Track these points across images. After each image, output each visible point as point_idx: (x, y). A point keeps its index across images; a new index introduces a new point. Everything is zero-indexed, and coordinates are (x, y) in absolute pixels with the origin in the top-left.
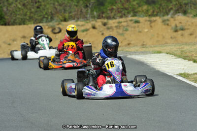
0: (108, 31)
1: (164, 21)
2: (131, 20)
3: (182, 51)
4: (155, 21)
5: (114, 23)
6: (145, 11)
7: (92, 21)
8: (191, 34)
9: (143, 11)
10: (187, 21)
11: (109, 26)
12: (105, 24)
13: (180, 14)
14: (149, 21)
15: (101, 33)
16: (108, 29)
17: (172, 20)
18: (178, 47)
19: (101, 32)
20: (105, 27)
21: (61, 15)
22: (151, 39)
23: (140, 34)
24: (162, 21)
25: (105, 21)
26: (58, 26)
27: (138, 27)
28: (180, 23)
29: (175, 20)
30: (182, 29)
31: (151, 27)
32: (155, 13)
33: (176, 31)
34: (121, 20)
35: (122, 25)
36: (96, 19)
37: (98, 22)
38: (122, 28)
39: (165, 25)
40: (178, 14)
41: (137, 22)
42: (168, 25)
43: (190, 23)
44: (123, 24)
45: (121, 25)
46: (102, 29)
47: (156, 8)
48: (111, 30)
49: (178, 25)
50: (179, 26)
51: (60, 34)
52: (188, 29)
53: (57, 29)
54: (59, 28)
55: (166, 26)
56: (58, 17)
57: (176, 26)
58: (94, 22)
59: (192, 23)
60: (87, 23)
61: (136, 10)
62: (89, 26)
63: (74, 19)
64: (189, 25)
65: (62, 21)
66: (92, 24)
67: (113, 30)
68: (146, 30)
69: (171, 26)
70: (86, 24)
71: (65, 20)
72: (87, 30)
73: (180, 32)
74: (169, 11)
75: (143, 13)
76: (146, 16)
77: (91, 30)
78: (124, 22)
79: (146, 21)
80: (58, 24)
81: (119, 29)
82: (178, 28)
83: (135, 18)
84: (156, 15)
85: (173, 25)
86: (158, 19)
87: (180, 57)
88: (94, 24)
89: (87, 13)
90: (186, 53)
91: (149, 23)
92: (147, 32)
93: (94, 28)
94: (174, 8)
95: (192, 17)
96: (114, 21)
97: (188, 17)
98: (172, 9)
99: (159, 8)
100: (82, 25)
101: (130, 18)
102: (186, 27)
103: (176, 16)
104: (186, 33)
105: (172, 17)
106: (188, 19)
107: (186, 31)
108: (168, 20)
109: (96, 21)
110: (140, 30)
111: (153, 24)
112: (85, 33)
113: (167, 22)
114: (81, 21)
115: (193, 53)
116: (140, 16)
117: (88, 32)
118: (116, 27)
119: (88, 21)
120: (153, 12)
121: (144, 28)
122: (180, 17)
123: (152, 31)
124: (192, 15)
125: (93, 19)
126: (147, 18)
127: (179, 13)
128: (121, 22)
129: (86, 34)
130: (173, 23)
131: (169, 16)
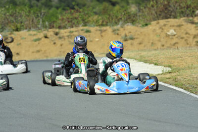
0: (60, 40)
1: (114, 31)
2: (82, 30)
3: (141, 56)
4: (105, 31)
5: (65, 32)
6: (95, 21)
7: (44, 30)
8: (140, 44)
9: (94, 21)
10: (136, 31)
11: (61, 35)
12: (57, 34)
13: (129, 24)
14: (100, 30)
15: (52, 43)
16: (60, 38)
17: (122, 29)
18: (135, 53)
19: (53, 41)
20: (57, 37)
21: (13, 25)
22: (102, 48)
23: (91, 43)
24: (112, 31)
25: (57, 30)
26: (10, 36)
27: (89, 36)
28: (130, 32)
29: (124, 30)
30: (132, 39)
31: (102, 36)
32: (104, 23)
33: (126, 40)
34: (72, 29)
35: (74, 35)
36: (47, 29)
37: (50, 32)
38: (73, 37)
39: (115, 34)
40: (128, 24)
41: (88, 31)
42: (118, 34)
43: (139, 33)
44: (74, 33)
45: (72, 34)
46: (53, 39)
47: (106, 18)
48: (63, 39)
49: (127, 35)
50: (129, 35)
51: (12, 43)
52: (137, 38)
53: (9, 38)
54: (11, 38)
55: (117, 35)
56: (10, 26)
57: (126, 36)
58: (45, 32)
59: (141, 33)
60: (39, 32)
61: (86, 21)
62: (41, 35)
63: (26, 29)
64: (138, 34)
65: (14, 30)
66: (44, 34)
67: (65, 39)
68: (97, 40)
69: (120, 35)
70: (38, 34)
71: (17, 30)
72: (39, 39)
73: (130, 42)
74: (119, 20)
75: (94, 23)
76: (97, 26)
77: (44, 39)
78: (76, 31)
79: (97, 30)
80: (10, 34)
81: (71, 38)
82: (128, 37)
83: (86, 28)
84: (107, 25)
85: (123, 35)
86: (109, 29)
87: (140, 61)
88: (46, 34)
89: (38, 23)
90: (145, 58)
91: (100, 32)
92: (98, 41)
93: (46, 37)
94: (123, 19)
95: (140, 27)
96: (66, 30)
97: (137, 26)
98: (121, 19)
99: (109, 18)
100: (34, 35)
101: (81, 28)
102: (135, 37)
103: (126, 26)
104: (136, 42)
105: (122, 27)
106: (137, 28)
107: (136, 40)
108: (118, 30)
109: (48, 31)
110: (91, 39)
111: (103, 34)
112: (37, 42)
113: (117, 32)
114: (33, 31)
115: (152, 58)
116: (90, 26)
117: (41, 41)
118: (68, 36)
119: (40, 31)
120: (103, 22)
121: (95, 37)
122: (129, 27)
123: (102, 40)
124: (140, 25)
125: (45, 29)
126: (98, 28)
127: (128, 22)
128: (73, 32)
129: (39, 43)
130: (123, 33)
131: (119, 26)
